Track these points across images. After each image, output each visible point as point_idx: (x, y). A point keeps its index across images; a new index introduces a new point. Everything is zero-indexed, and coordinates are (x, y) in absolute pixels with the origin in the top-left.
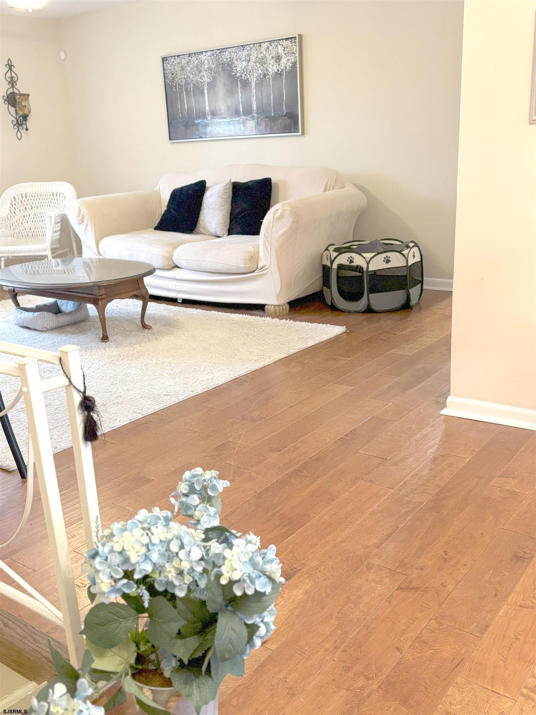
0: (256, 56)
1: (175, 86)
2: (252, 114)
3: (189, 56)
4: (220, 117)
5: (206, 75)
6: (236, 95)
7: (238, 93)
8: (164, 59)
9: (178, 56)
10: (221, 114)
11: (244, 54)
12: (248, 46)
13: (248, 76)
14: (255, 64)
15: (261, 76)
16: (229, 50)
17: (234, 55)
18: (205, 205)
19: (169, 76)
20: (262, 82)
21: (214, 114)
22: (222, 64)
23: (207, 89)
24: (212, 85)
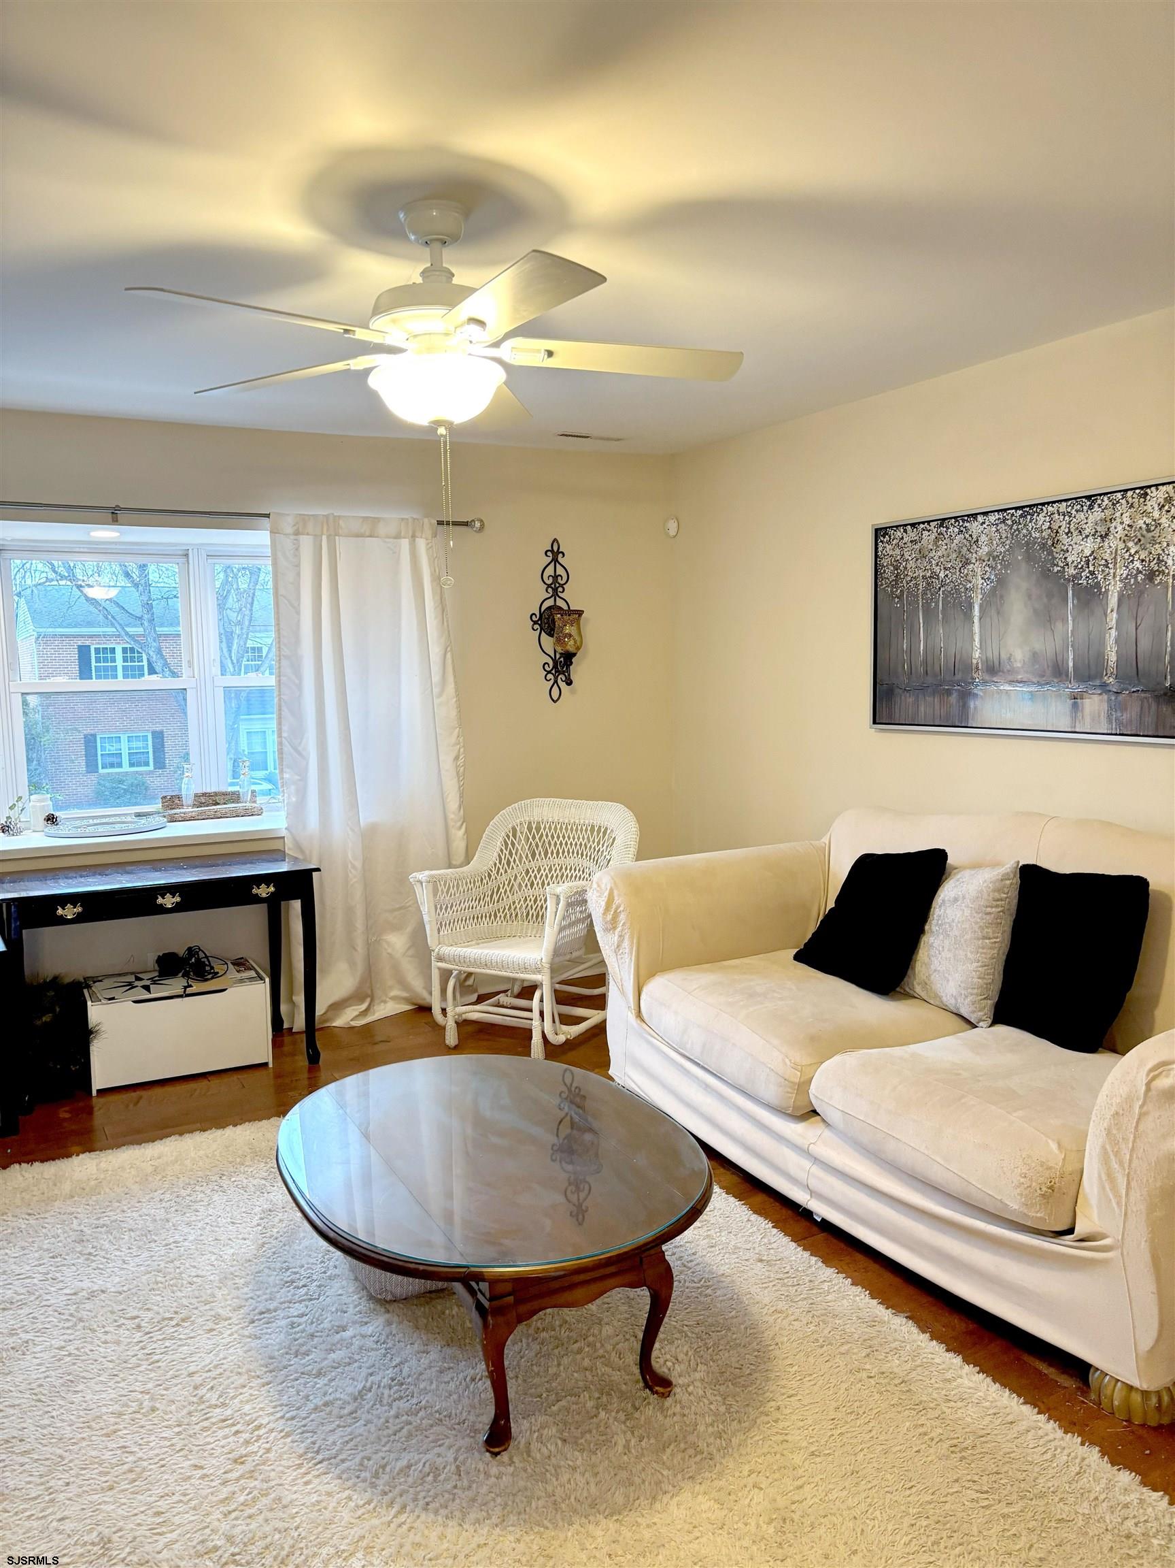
0: (1127, 521)
1: (900, 597)
2: (1102, 677)
3: (941, 525)
4: (1010, 678)
5: (979, 572)
6: (1059, 625)
7: (1065, 621)
8: (880, 533)
9: (913, 525)
10: (1012, 671)
11: (1091, 516)
12: (1106, 499)
13: (1100, 577)
14: (1121, 545)
15: (1140, 577)
16: (1050, 509)
17: (1061, 523)
18: (934, 922)
19: (888, 572)
20: (1141, 593)
21: (993, 669)
22: (1027, 543)
23: (981, 606)
24: (994, 597)
